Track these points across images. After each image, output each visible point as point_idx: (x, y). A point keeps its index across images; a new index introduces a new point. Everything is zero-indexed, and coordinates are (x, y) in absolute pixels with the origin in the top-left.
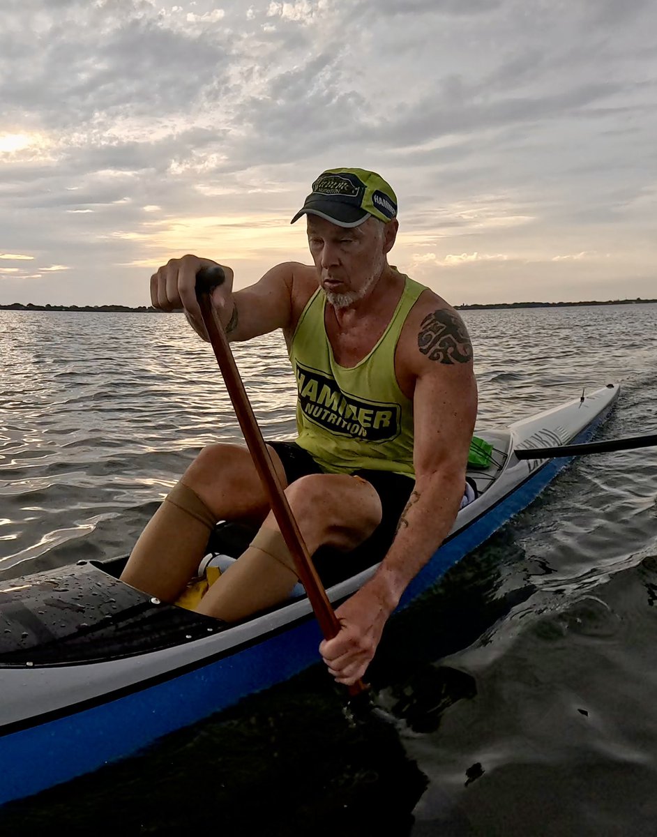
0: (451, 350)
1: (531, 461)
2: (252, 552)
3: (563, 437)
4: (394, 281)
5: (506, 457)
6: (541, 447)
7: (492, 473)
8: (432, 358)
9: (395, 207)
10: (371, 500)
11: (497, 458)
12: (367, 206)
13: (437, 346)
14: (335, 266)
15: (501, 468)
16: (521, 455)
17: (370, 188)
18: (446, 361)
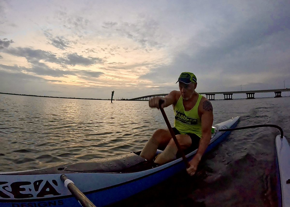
0: (209, 108)
1: (222, 132)
2: (165, 150)
3: (229, 126)
4: (196, 95)
5: (217, 131)
6: (224, 129)
7: (214, 134)
8: (206, 110)
9: (196, 80)
10: (189, 140)
11: (215, 131)
12: (191, 80)
13: (206, 107)
14: (185, 92)
15: (216, 133)
16: (220, 131)
17: (192, 76)
18: (209, 111)
